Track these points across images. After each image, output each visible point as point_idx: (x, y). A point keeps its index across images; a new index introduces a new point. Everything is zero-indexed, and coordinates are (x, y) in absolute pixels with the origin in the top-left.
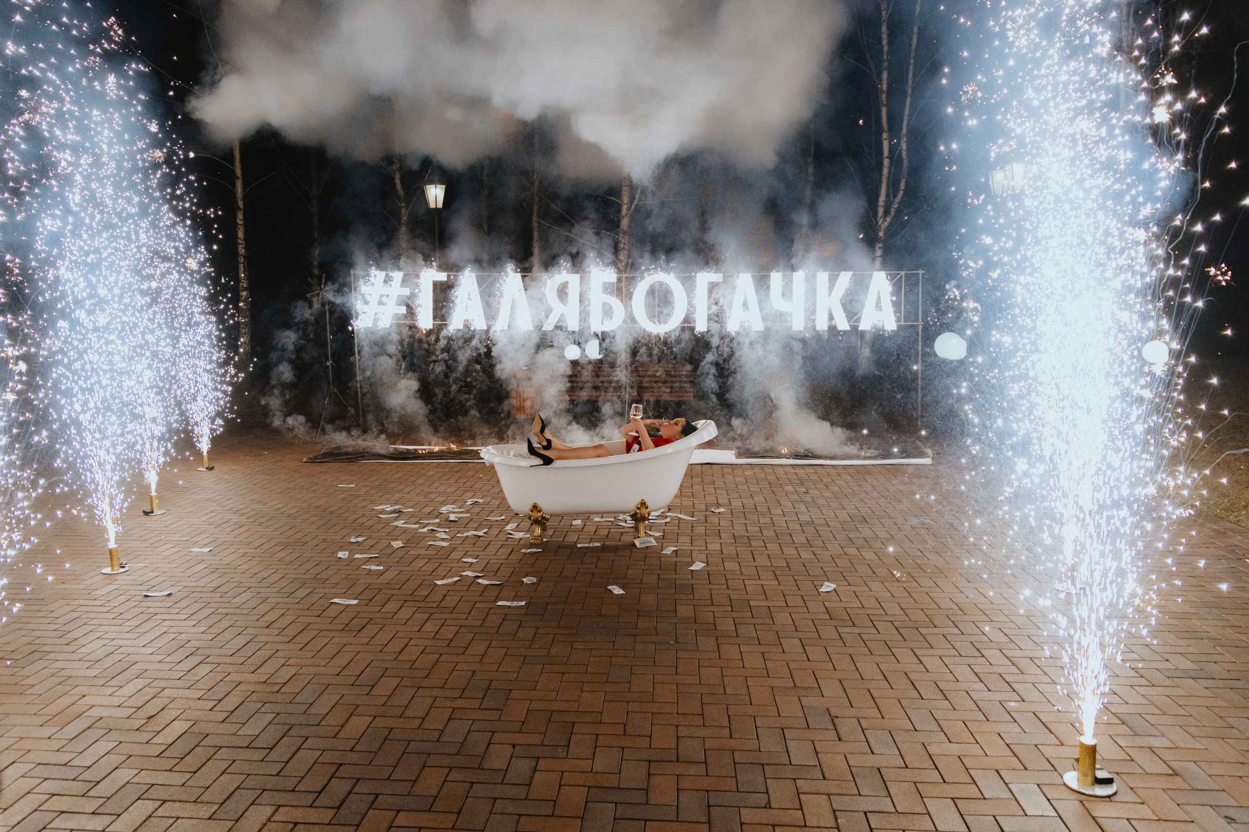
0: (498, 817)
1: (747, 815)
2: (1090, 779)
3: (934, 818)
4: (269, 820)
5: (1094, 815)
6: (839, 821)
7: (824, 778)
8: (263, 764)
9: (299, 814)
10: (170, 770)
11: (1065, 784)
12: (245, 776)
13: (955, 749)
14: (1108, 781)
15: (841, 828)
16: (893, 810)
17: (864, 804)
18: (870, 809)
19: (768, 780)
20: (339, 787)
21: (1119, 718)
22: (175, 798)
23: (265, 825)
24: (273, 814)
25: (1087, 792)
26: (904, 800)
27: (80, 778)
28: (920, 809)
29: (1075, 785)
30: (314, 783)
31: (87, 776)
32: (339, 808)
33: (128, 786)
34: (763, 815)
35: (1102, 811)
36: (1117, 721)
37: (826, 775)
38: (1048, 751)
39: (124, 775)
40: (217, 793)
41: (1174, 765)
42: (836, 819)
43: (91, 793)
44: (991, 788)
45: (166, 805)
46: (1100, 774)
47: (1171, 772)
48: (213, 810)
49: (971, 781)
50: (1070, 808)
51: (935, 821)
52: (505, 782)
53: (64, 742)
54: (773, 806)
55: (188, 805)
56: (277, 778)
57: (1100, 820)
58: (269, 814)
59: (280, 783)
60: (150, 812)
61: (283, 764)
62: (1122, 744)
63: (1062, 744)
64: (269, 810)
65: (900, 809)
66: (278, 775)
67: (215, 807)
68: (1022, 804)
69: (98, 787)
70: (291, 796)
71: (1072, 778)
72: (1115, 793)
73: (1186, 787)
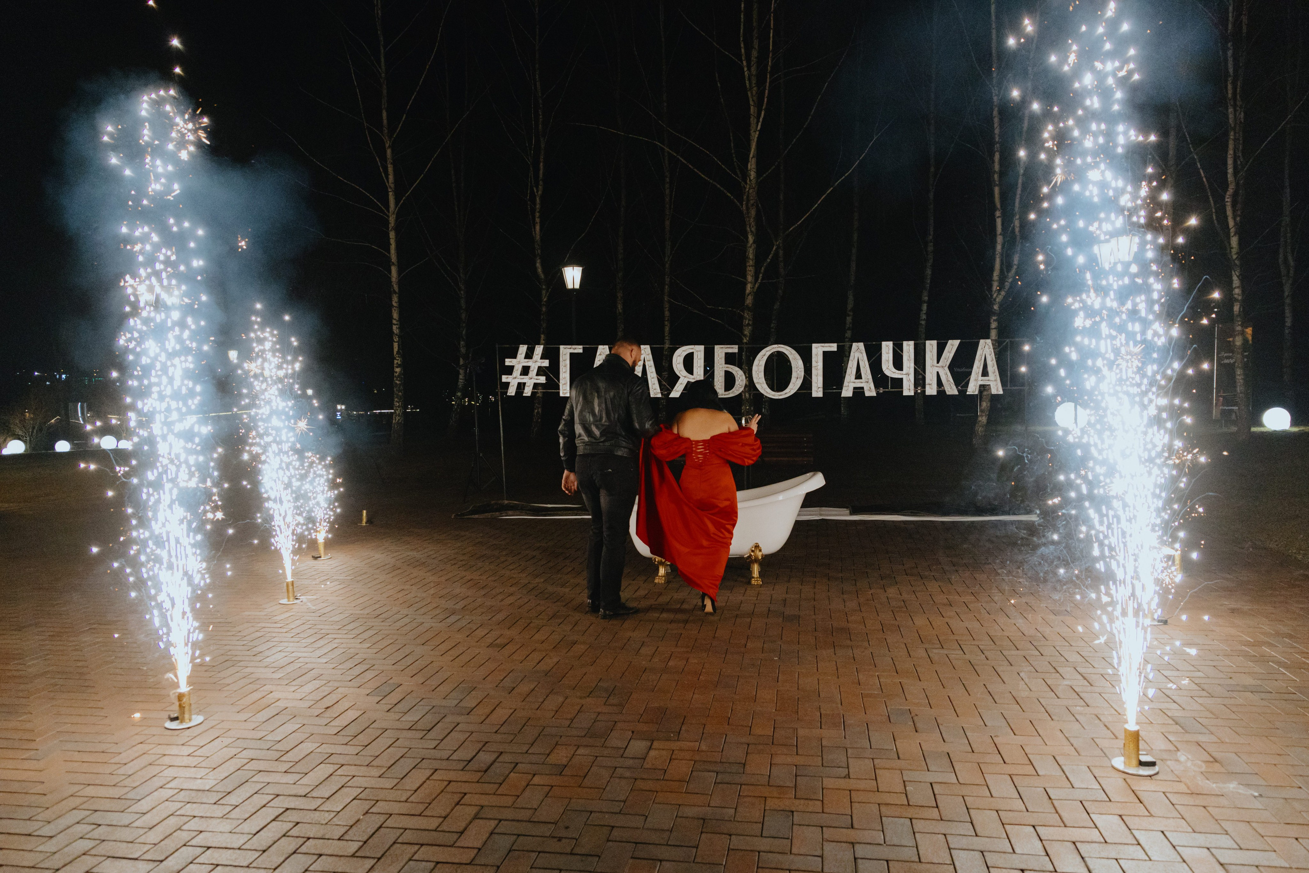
0: (617, 780)
1: (829, 783)
2: (1135, 762)
3: (990, 788)
4: (428, 779)
5: (1133, 789)
6: (907, 788)
7: (899, 758)
8: (422, 741)
9: (452, 776)
10: (346, 744)
11: (1113, 767)
12: (408, 749)
13: (1019, 740)
14: (1152, 764)
15: (908, 793)
16: (956, 782)
17: (930, 777)
18: (936, 781)
19: (849, 759)
20: (485, 758)
21: (1173, 720)
22: (351, 763)
23: (425, 782)
24: (431, 776)
25: (1130, 772)
26: (966, 773)
27: (273, 748)
28: (981, 781)
29: (1121, 767)
30: (465, 754)
31: (278, 747)
32: (486, 771)
33: (312, 754)
34: (842, 783)
35: (1143, 787)
36: (1171, 722)
37: (901, 756)
38: (1102, 743)
39: (308, 747)
40: (385, 761)
41: (1214, 754)
42: (905, 787)
43: (282, 759)
44: (1046, 767)
45: (344, 767)
46: (1144, 758)
47: (1212, 760)
48: (382, 772)
49: (1029, 762)
50: (1114, 785)
51: (992, 791)
52: (624, 756)
53: (258, 724)
54: (851, 776)
55: (362, 768)
56: (434, 751)
57: (1138, 793)
58: (428, 775)
59: (437, 754)
60: (331, 772)
61: (439, 742)
62: (1171, 739)
63: (1117, 738)
64: (428, 773)
65: (961, 781)
66: (435, 748)
67: (385, 769)
68: (1071, 779)
69: (288, 754)
70: (445, 763)
71: (1119, 762)
72: (1157, 774)
73: (1223, 770)
